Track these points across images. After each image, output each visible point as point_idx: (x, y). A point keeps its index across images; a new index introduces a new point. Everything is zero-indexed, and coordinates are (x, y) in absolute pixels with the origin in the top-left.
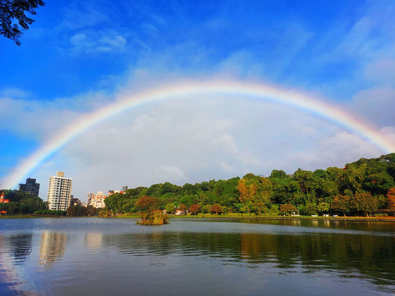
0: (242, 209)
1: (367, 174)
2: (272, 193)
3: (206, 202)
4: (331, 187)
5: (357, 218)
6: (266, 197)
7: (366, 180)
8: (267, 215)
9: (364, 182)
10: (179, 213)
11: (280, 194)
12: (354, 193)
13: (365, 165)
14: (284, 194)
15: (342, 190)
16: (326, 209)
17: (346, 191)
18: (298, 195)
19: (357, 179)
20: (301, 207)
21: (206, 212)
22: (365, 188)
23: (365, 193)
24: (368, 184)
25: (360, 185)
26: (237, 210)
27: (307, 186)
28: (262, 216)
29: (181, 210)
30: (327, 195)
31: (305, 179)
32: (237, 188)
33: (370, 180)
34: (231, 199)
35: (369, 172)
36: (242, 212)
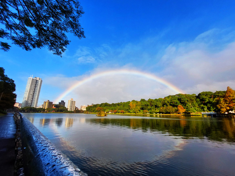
0: (131, 112)
1: (171, 100)
2: (141, 106)
3: (119, 109)
4: (160, 104)
5: (168, 114)
6: (139, 108)
7: (171, 102)
8: (139, 114)
9: (170, 103)
10: (110, 113)
11: (143, 107)
12: (167, 107)
13: (171, 97)
14: (145, 107)
15: (163, 105)
16: (158, 112)
17: (164, 106)
18: (149, 107)
19: (168, 102)
20: (150, 111)
21: (119, 112)
22: (170, 105)
23: (170, 106)
24: (171, 103)
25: (169, 104)
26: (129, 112)
27: (152, 104)
28: (137, 114)
29: (111, 112)
30: (158, 107)
31: (152, 102)
32: (129, 105)
33: (172, 102)
34: (127, 108)
35: (172, 100)
36: (131, 113)
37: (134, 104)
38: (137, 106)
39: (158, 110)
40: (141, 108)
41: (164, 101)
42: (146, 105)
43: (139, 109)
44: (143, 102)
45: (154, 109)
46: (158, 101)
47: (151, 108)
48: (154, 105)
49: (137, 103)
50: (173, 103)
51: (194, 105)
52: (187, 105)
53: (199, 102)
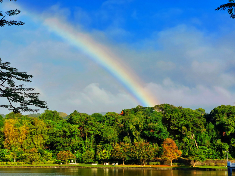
1: (146, 123)
2: (47, 137)
4: (112, 134)
6: (39, 142)
8: (40, 164)
9: (143, 130)
11: (57, 139)
14: (61, 140)
15: (121, 137)
17: (126, 138)
18: (76, 141)
19: (137, 127)
24: (146, 132)
25: (139, 133)
27: (86, 131)
28: (32, 164)
32: (2, 130)
33: (149, 129)
35: (148, 121)
37: (22, 128)
38: (34, 137)
39: (107, 151)
40: (46, 145)
41: (122, 123)
42: (68, 134)
43: (40, 148)
44: (51, 121)
45: (91, 146)
46: (104, 121)
47: (83, 144)
48: (93, 134)
49: (32, 123)
50: (151, 131)
51: (201, 140)
52: (185, 139)
53: (212, 131)
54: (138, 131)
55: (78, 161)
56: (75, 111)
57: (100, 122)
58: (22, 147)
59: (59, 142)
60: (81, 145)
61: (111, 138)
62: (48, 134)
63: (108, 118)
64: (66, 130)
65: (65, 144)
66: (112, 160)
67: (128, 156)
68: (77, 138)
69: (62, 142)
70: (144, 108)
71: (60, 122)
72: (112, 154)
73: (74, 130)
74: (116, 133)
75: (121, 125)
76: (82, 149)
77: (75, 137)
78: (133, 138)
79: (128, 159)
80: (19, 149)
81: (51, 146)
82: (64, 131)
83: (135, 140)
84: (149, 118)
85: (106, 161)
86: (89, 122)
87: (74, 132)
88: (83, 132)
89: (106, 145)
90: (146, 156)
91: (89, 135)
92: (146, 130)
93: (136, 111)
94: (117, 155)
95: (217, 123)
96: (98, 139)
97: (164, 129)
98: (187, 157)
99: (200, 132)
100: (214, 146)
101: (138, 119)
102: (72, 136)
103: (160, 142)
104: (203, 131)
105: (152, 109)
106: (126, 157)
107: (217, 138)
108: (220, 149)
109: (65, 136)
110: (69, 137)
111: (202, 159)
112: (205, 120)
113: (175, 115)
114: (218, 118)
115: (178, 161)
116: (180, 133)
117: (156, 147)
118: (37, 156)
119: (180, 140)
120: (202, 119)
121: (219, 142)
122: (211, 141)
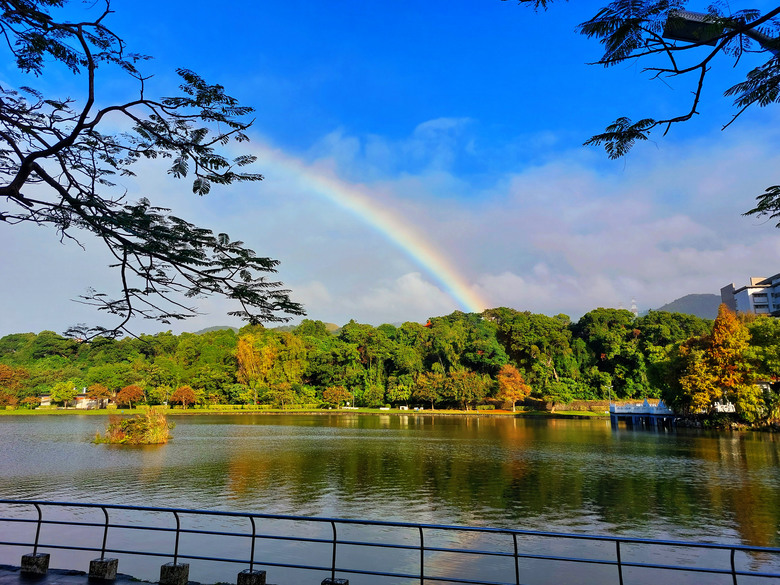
0: (243, 396)
1: (470, 339)
4: (412, 358)
6: (293, 372)
7: (467, 350)
11: (322, 368)
12: (447, 370)
14: (329, 368)
16: (405, 396)
17: (436, 366)
23: (463, 371)
24: (470, 355)
27: (371, 354)
28: (287, 409)
31: (369, 340)
32: (233, 352)
33: (474, 350)
34: (217, 375)
35: (473, 336)
36: (242, 402)
37: (266, 350)
38: (285, 365)
39: (405, 388)
40: (304, 377)
41: (429, 340)
42: (341, 358)
43: (296, 381)
44: (312, 337)
45: (379, 379)
46: (398, 337)
47: (365, 376)
48: (382, 358)
49: (282, 342)
50: (479, 355)
51: (563, 367)
52: (536, 367)
53: (583, 352)
54: (457, 353)
55: (358, 403)
56: (352, 321)
57: (392, 338)
58: (266, 380)
59: (325, 372)
60: (362, 377)
61: (411, 364)
62: (308, 359)
63: (405, 333)
64: (338, 353)
65: (336, 376)
66: (413, 402)
67: (441, 395)
68: (355, 365)
69: (331, 372)
70: (466, 315)
71: (326, 338)
72: (413, 392)
73: (349, 352)
74: (419, 356)
75: (427, 344)
76: (364, 384)
77: (351, 364)
78: (447, 364)
79: (440, 399)
80: (261, 383)
81: (314, 379)
82: (334, 355)
83: (451, 368)
84: (474, 331)
85: (403, 403)
86: (374, 339)
87: (351, 355)
88: (364, 356)
89: (403, 376)
90: (470, 394)
91: (374, 360)
92: (470, 352)
93: (452, 319)
94: (422, 393)
95: (591, 338)
96: (390, 367)
97: (500, 349)
98: (539, 396)
99: (562, 354)
100: (586, 377)
101: (456, 333)
102: (346, 362)
103: (494, 371)
104: (568, 353)
105: (479, 316)
106: (436, 396)
107: (590, 365)
108: (596, 383)
109: (335, 362)
110: (342, 363)
111: (565, 400)
112: (570, 333)
113: (518, 326)
114: (592, 332)
115: (525, 403)
116: (528, 356)
117: (487, 380)
118: (291, 395)
119: (528, 367)
120: (565, 332)
121: (595, 371)
122: (582, 370)
